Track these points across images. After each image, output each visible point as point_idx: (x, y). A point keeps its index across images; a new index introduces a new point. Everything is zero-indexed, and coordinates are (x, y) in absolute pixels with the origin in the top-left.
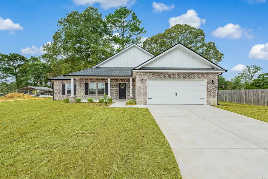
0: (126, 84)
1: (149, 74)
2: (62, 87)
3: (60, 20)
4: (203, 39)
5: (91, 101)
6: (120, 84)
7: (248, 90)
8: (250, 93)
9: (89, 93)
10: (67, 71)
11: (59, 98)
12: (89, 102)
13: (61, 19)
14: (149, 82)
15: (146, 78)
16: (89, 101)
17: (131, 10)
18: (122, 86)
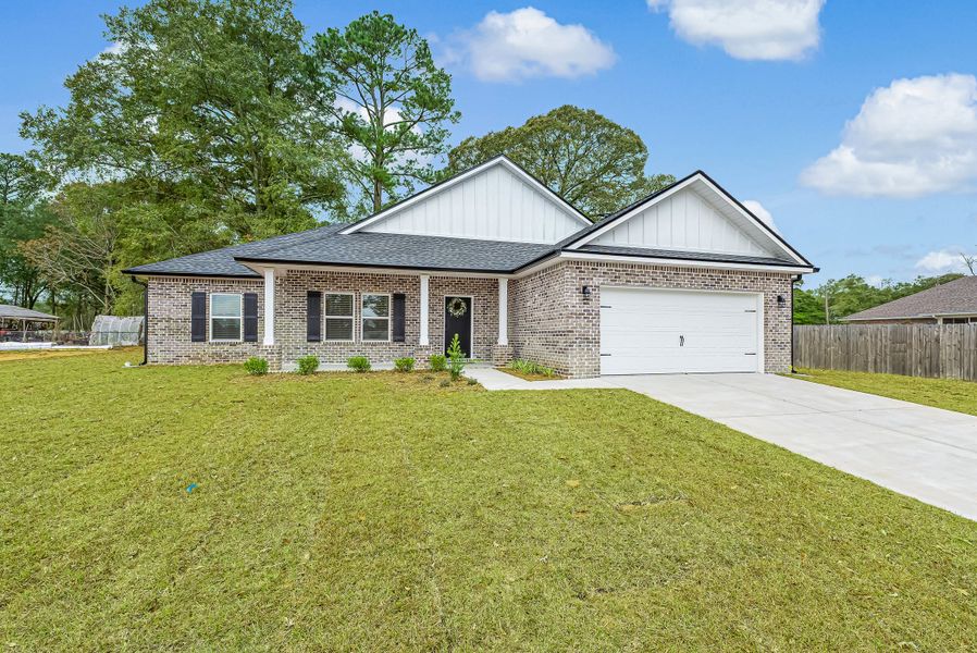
0: (468, 301)
1: (605, 269)
2: (190, 306)
3: (116, 14)
4: (638, 166)
5: (361, 367)
6: (449, 300)
7: (817, 328)
8: (823, 337)
9: (324, 332)
10: (149, 236)
11: (171, 356)
12: (352, 370)
13: (123, 13)
14: (605, 298)
15: (596, 281)
16: (355, 366)
17: (415, 31)
18: (457, 306)
